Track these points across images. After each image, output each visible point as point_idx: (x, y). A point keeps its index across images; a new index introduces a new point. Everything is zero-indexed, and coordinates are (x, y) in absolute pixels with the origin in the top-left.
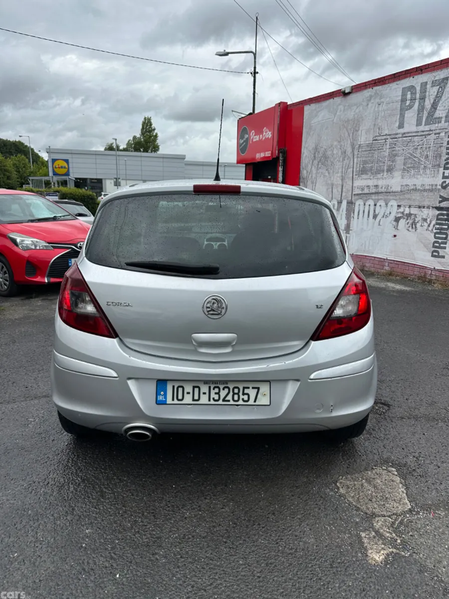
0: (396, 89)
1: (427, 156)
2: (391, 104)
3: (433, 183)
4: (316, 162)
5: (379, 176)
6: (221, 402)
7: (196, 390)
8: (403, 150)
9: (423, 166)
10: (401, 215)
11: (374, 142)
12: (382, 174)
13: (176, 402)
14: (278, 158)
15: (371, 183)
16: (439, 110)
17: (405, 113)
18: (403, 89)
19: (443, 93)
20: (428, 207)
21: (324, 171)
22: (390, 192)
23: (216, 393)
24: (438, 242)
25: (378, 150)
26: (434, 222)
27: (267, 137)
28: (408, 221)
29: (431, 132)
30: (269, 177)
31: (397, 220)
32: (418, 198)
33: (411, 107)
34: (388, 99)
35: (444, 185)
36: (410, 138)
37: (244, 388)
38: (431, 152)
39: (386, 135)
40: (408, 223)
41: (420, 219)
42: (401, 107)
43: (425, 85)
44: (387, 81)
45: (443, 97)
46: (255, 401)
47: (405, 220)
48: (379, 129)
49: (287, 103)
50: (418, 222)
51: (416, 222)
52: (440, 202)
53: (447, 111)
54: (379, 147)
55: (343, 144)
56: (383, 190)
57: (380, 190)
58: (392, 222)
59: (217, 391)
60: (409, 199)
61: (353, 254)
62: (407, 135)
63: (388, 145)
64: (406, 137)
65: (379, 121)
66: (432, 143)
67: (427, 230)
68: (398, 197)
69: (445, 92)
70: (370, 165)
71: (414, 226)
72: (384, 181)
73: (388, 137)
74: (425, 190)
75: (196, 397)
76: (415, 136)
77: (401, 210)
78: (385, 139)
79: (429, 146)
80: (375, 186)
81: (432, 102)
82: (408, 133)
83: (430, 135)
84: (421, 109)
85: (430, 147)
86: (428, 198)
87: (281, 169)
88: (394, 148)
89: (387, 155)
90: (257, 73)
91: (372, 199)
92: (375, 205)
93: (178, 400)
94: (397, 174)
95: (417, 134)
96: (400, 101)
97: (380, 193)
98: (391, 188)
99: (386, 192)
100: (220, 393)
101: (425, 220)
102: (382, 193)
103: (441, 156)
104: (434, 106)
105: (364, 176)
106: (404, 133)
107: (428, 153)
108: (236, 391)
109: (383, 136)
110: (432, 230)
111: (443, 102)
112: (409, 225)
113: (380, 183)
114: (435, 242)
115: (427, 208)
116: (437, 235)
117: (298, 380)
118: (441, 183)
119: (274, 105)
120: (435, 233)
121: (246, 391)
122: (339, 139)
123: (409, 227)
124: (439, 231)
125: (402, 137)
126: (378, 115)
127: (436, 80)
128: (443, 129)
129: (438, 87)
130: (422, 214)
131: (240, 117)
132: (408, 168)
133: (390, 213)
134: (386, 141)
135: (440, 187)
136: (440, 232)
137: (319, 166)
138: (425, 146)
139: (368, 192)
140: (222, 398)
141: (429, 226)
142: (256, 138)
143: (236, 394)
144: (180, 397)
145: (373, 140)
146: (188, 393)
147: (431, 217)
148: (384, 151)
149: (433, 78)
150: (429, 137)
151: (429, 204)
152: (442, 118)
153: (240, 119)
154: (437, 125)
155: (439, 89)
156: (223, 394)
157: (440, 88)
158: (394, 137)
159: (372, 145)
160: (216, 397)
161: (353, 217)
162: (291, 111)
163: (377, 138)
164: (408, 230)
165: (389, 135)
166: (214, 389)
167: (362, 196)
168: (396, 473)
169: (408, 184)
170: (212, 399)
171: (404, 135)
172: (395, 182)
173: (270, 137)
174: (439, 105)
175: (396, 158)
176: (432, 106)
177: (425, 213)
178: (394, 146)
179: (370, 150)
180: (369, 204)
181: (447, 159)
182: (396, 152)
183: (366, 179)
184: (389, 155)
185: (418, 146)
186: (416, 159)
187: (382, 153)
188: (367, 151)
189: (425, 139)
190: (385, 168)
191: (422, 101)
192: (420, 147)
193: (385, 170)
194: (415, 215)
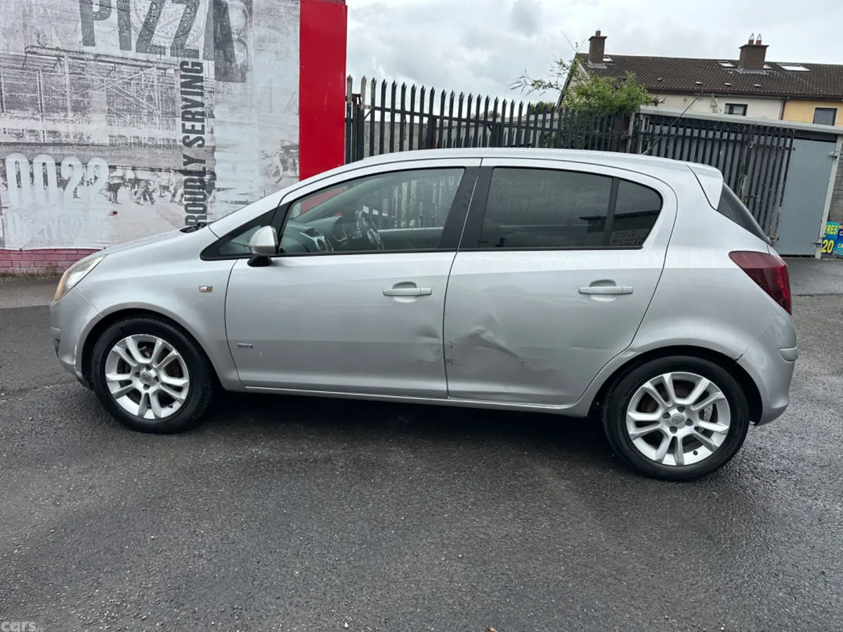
1: (150, 99)
3: (168, 137)
5: (56, 116)
9: (145, 111)
10: (121, 181)
11: (29, 55)
12: (62, 114)
15: (39, 126)
17: (92, 23)
20: (168, 170)
22: (87, 145)
24: (194, 217)
25: (43, 71)
26: (181, 191)
28: (136, 189)
29: (152, 65)
31: (113, 188)
32: (146, 157)
33: (103, 16)
35: (187, 141)
36: (113, 65)
38: (156, 92)
39: (57, 49)
40: (136, 193)
41: (157, 186)
42: (81, 10)
45: (161, 19)
47: (129, 188)
48: (38, 36)
50: (153, 191)
51: (151, 190)
52: (185, 164)
54: (45, 67)
56: (71, 140)
57: (64, 140)
58: (104, 191)
60: (129, 157)
61: (21, 250)
62: (103, 59)
63: (67, 67)
64: (103, 61)
65: (34, 21)
66: (156, 81)
67: (171, 202)
68: (107, 154)
69: (162, 13)
70: (30, 95)
71: (147, 197)
72: (71, 126)
73: (63, 53)
74: (157, 146)
76: (122, 64)
77: (119, 173)
78: (56, 56)
79: (150, 83)
80: (49, 132)
82: (107, 56)
83: (149, 67)
84: (125, 26)
85: (152, 86)
86: (164, 157)
88: (81, 74)
89: (68, 82)
91: (49, 154)
92: (58, 164)
94: (98, 118)
95: (123, 62)
97: (65, 145)
98: (88, 138)
99: (78, 145)
101: (166, 188)
102: (70, 144)
103: (174, 102)
104: (149, 27)
105: (16, 112)
106: (99, 55)
107: (152, 94)
109: (49, 49)
110: (181, 201)
112: (138, 196)
113: (61, 128)
114: (187, 218)
115: (166, 171)
116: (189, 208)
118: (181, 138)
120: (186, 206)
123: (140, 198)
124: (191, 202)
125: (94, 60)
128: (171, 64)
130: (159, 180)
132: (118, 110)
133: (96, 178)
134: (59, 60)
135: (181, 144)
136: (194, 204)
138: (143, 82)
139: (34, 141)
141: (174, 195)
145: (27, 53)
147: (175, 185)
148: (59, 76)
150: (147, 71)
151: (167, 165)
152: (164, 48)
154: (158, 56)
158: (78, 56)
159: (25, 60)
161: (6, 185)
163: (35, 49)
164: (138, 203)
167: (18, 147)
169: (122, 134)
171: (99, 58)
172: (97, 128)
174: (157, 28)
175: (90, 91)
176: (144, 26)
177: (164, 178)
178: (79, 71)
179: (23, 69)
180: (42, 161)
181: (185, 107)
182: (88, 82)
183: (24, 118)
184: (72, 84)
185: (130, 80)
186: (131, 99)
187: (54, 79)
188: (13, 68)
189: (142, 72)
190: (69, 105)
191: (123, 13)
192: (133, 82)
193: (69, 108)
194: (147, 181)
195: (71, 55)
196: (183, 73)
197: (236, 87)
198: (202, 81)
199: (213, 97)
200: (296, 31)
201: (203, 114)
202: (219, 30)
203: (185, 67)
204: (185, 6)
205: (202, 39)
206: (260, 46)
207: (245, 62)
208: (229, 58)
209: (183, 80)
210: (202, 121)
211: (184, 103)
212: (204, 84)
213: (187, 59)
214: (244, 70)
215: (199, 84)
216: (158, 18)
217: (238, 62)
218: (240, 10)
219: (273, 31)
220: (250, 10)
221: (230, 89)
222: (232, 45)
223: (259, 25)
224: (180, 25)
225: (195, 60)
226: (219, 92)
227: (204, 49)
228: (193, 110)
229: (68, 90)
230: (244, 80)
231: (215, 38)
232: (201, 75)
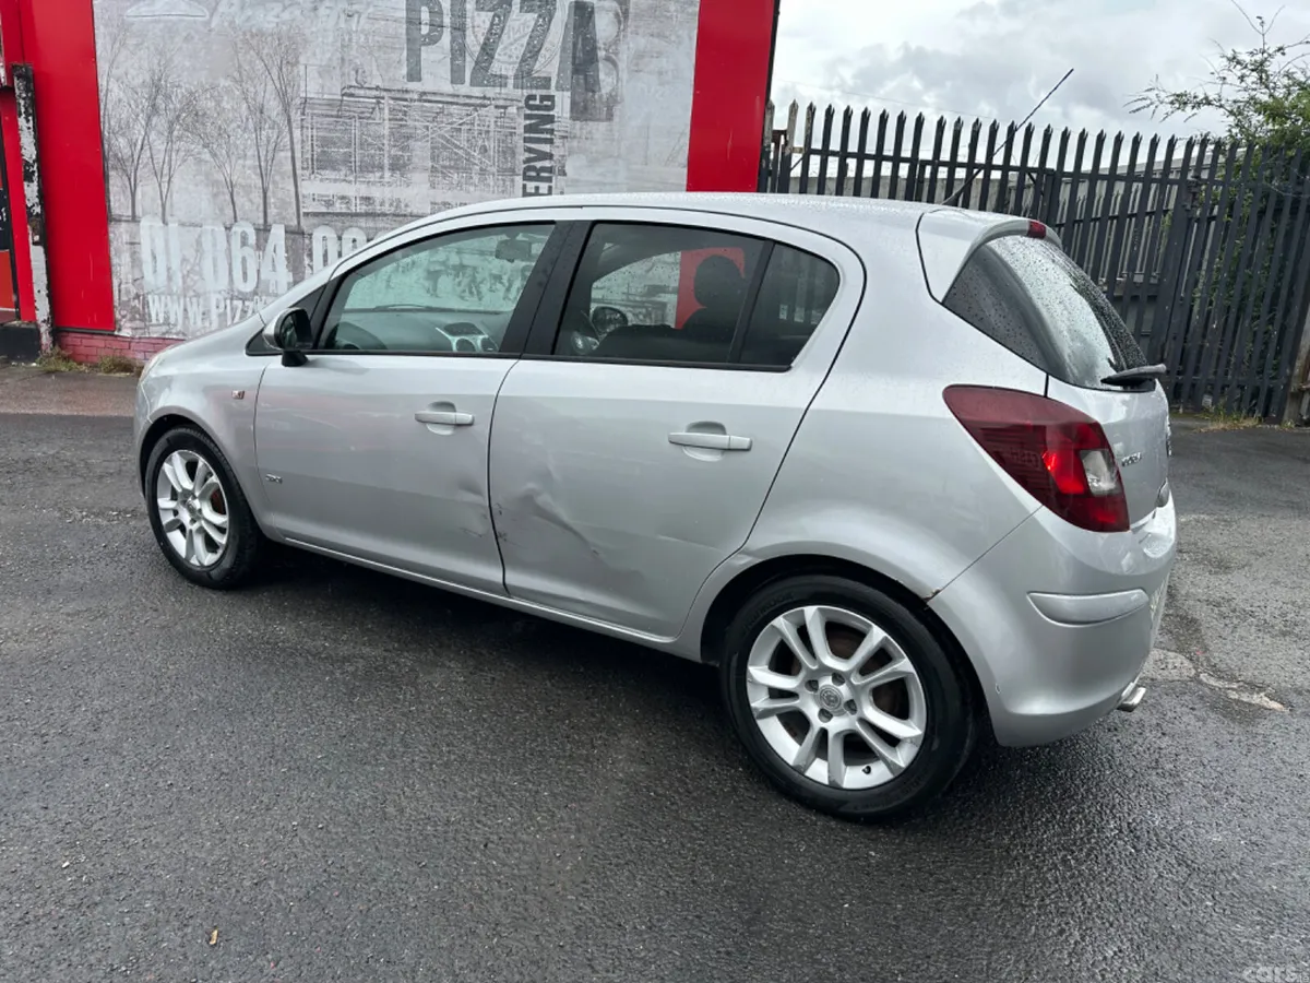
1: (484, 150)
2: (383, 23)
4: (160, 122)
5: (372, 177)
9: (477, 167)
10: (443, 268)
11: (345, 98)
12: (378, 174)
14: (10, 90)
15: (351, 190)
16: (498, 61)
17: (420, 50)
19: (503, 29)
21: (196, 148)
22: (405, 216)
25: (360, 118)
26: (517, 282)
28: (460, 278)
29: (488, 103)
31: (433, 276)
33: (433, 40)
34: (370, 9)
36: (440, 105)
38: (492, 141)
39: (377, 88)
40: (459, 284)
41: (486, 275)
42: (408, 34)
43: (460, 2)
45: (504, 37)
47: (451, 277)
48: (357, 72)
50: (482, 282)
51: (478, 281)
53: (517, 66)
54: (363, 113)
55: (252, 89)
56: (386, 209)
57: (378, 209)
58: (422, 281)
62: (429, 98)
63: (386, 111)
64: (430, 101)
65: (353, 53)
66: (493, 125)
67: (504, 299)
69: (507, 28)
70: (342, 150)
71: (474, 290)
72: (387, 190)
73: (384, 94)
76: (452, 103)
77: (440, 255)
78: (375, 97)
79: (486, 128)
80: (362, 198)
81: (482, 41)
82: (434, 93)
83: (485, 106)
84: (459, 51)
85: (488, 132)
88: (401, 120)
89: (386, 132)
91: (361, 228)
94: (419, 178)
95: (454, 100)
96: (404, 21)
97: (379, 215)
98: (406, 206)
99: (395, 215)
101: (498, 278)
102: (385, 215)
103: (513, 154)
104: (488, 50)
105: (328, 173)
106: (424, 93)
107: (486, 143)
109: (369, 88)
110: (516, 297)
111: (505, 48)
112: (461, 287)
113: (376, 193)
122: (236, 75)
123: (464, 291)
125: (420, 100)
126: (350, 40)
128: (512, 100)
129: (491, 14)
130: (490, 267)
132: (444, 167)
134: (379, 103)
137: (175, 133)
138: (476, 127)
139: (344, 211)
141: (508, 290)
145: (343, 95)
147: (509, 273)
148: (377, 124)
150: (483, 111)
152: (506, 78)
154: (497, 90)
155: (494, 20)
157: (494, 17)
158: (401, 96)
159: (341, 105)
161: (311, 267)
163: (352, 91)
164: (462, 298)
167: (328, 218)
169: (449, 200)
171: (424, 98)
172: (417, 193)
174: (498, 51)
175: (411, 143)
176: (482, 48)
177: (496, 263)
178: (400, 115)
179: (338, 117)
180: (352, 237)
181: (528, 160)
182: (409, 131)
183: (335, 181)
184: (392, 134)
185: (460, 125)
186: (460, 152)
187: (372, 128)
188: (327, 116)
189: (476, 114)
190: (386, 162)
191: (457, 33)
192: (464, 127)
193: (387, 167)
194: (475, 268)
195: (393, 94)
196: (528, 112)
197: (599, 129)
198: (552, 122)
199: (567, 145)
200: (691, 38)
201: (550, 170)
202: (580, 46)
203: (531, 102)
204: (536, 15)
205: (556, 62)
206: (637, 65)
207: (613, 90)
208: (592, 86)
209: (528, 122)
210: (549, 180)
211: (527, 155)
212: (555, 126)
213: (534, 92)
214: (613, 101)
215: (548, 126)
216: (500, 37)
217: (603, 91)
218: (611, 15)
219: (656, 40)
220: (626, 13)
221: (590, 132)
222: (597, 66)
223: (637, 34)
224: (528, 44)
225: (544, 92)
226: (575, 137)
227: (558, 75)
228: (538, 164)
229: (386, 142)
230: (610, 117)
231: (574, 57)
232: (551, 113)
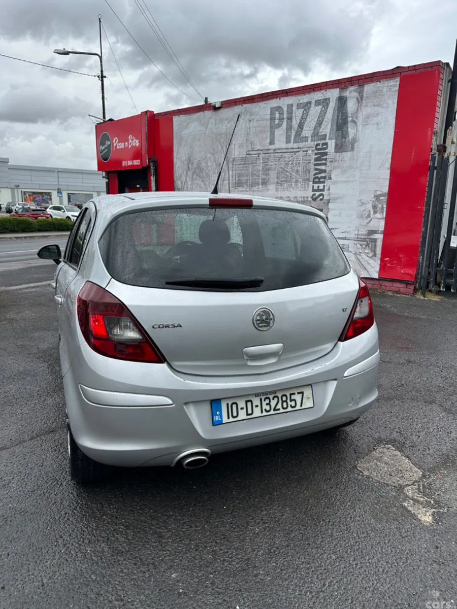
0: (264, 108)
1: (297, 171)
2: (261, 121)
3: (304, 196)
4: (190, 173)
5: (255, 188)
6: (272, 412)
7: (249, 404)
8: (276, 164)
9: (294, 180)
12: (257, 187)
13: (231, 419)
14: (149, 167)
16: (305, 130)
17: (274, 131)
18: (272, 108)
19: (307, 115)
21: (200, 182)
23: (267, 404)
25: (252, 164)
27: (134, 145)
29: (300, 150)
30: (138, 186)
33: (279, 125)
34: (258, 117)
35: (314, 197)
36: (281, 154)
37: (291, 395)
38: (301, 167)
39: (258, 150)
42: (270, 125)
43: (290, 107)
44: (256, 100)
45: (308, 119)
46: (301, 406)
48: (252, 144)
49: (153, 112)
53: (312, 131)
54: (253, 161)
55: (217, 157)
59: (267, 401)
62: (278, 151)
63: (261, 159)
64: (277, 153)
65: (251, 136)
66: (301, 160)
69: (309, 115)
70: (245, 178)
72: (260, 193)
73: (261, 152)
75: (250, 412)
78: (258, 154)
79: (299, 162)
81: (298, 122)
82: (279, 149)
83: (299, 152)
84: (289, 128)
85: (299, 163)
87: (153, 178)
88: (267, 162)
89: (261, 168)
90: (105, 77)
93: (233, 417)
94: (272, 187)
95: (287, 151)
96: (269, 119)
100: (271, 404)
103: (309, 172)
104: (301, 126)
105: (240, 189)
106: (276, 150)
107: (298, 168)
108: (284, 398)
109: (255, 151)
111: (308, 124)
117: (335, 380)
118: (311, 195)
119: (140, 113)
121: (293, 397)
122: (212, 152)
125: (273, 153)
126: (250, 131)
127: (300, 103)
128: (310, 147)
129: (303, 109)
131: (98, 122)
132: (282, 181)
134: (259, 156)
135: (311, 199)
137: (194, 177)
138: (295, 162)
140: (273, 408)
142: (121, 146)
143: (285, 401)
144: (235, 414)
145: (247, 155)
146: (242, 409)
148: (258, 165)
149: (298, 101)
150: (298, 154)
152: (308, 137)
153: (98, 124)
154: (304, 143)
155: (304, 112)
156: (273, 403)
158: (266, 152)
159: (245, 159)
160: (268, 408)
162: (158, 120)
163: (250, 152)
165: (261, 150)
166: (265, 400)
168: (394, 449)
169: (282, 196)
170: (264, 411)
171: (276, 151)
172: (270, 193)
173: (137, 145)
174: (305, 126)
175: (270, 172)
176: (299, 126)
178: (266, 161)
179: (244, 164)
181: (316, 174)
182: (269, 167)
183: (242, 191)
184: (263, 169)
186: (288, 174)
187: (256, 168)
188: (241, 164)
189: (295, 156)
190: (260, 181)
191: (289, 121)
192: (290, 162)
193: (260, 183)
196: (316, 152)
197: (347, 155)
198: (327, 155)
199: (333, 165)
200: (394, 104)
201: (325, 178)
202: (340, 117)
203: (318, 147)
204: (321, 106)
205: (329, 126)
206: (366, 122)
207: (354, 136)
208: (344, 135)
209: (316, 156)
210: (324, 182)
211: (315, 172)
212: (328, 157)
213: (319, 142)
214: (354, 140)
215: (325, 157)
216: (306, 119)
217: (350, 137)
218: (355, 99)
219: (376, 108)
220: (362, 98)
221: (343, 158)
222: (348, 125)
223: (367, 106)
224: (318, 120)
225: (323, 142)
226: (336, 161)
227: (330, 133)
228: (319, 176)
229: (261, 173)
230: (352, 149)
231: (337, 123)
232: (326, 151)
